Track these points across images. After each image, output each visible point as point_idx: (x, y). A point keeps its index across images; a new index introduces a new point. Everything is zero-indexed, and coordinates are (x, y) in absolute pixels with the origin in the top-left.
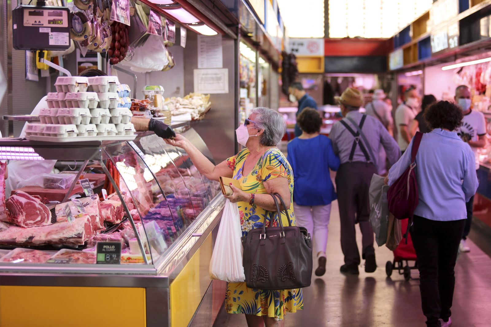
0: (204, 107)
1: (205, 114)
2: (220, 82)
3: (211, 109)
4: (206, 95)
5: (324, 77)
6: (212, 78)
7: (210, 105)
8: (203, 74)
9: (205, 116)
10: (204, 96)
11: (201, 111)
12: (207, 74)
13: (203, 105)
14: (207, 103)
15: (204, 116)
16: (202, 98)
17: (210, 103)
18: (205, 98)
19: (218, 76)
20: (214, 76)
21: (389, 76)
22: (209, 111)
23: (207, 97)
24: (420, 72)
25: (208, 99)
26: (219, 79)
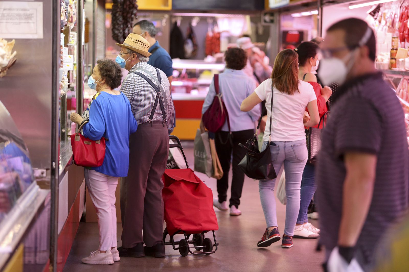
0: (7, 58)
1: (7, 69)
2: (30, 21)
3: (17, 62)
4: (9, 40)
5: (171, 17)
6: (19, 15)
7: (15, 56)
8: (4, 10)
9: (7, 71)
10: (6, 42)
11: (3, 65)
12: (10, 9)
13: (6, 56)
14: (10, 52)
15: (5, 71)
16: (4, 45)
17: (15, 53)
18: (8, 45)
19: (28, 12)
20: (22, 12)
21: (267, 18)
22: (13, 65)
23: (11, 44)
24: (315, 12)
25: (12, 47)
26: (28, 17)
